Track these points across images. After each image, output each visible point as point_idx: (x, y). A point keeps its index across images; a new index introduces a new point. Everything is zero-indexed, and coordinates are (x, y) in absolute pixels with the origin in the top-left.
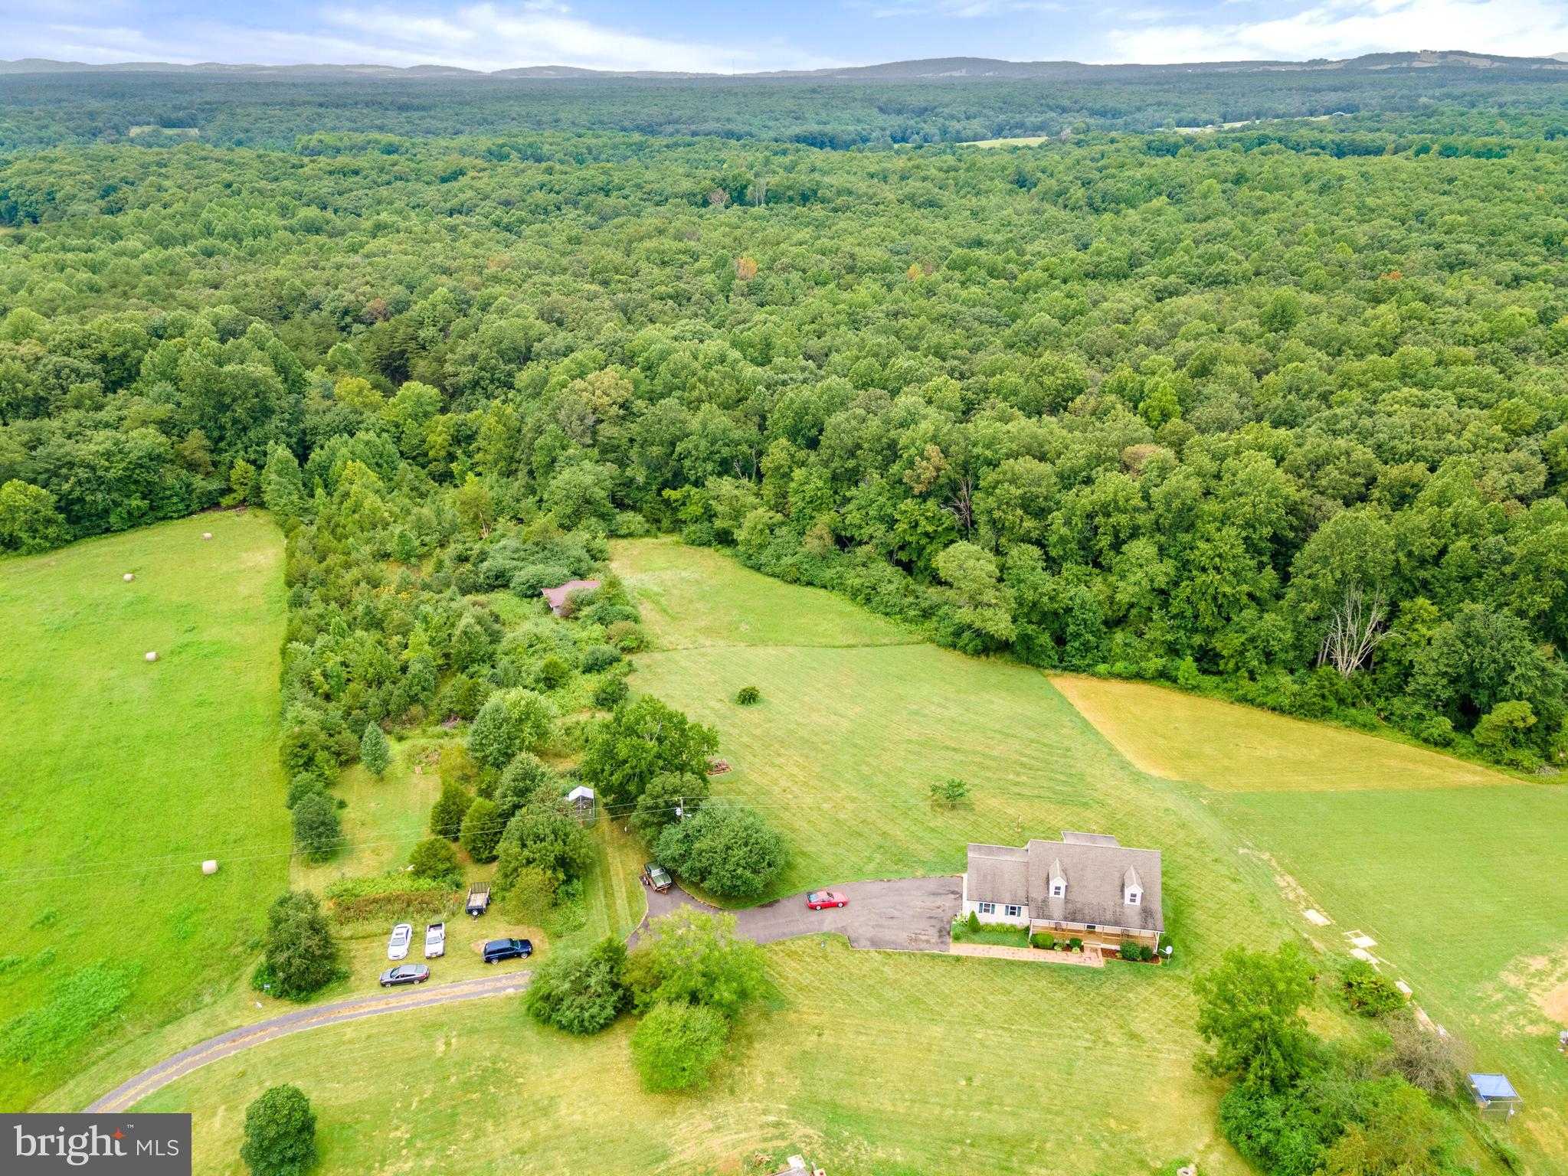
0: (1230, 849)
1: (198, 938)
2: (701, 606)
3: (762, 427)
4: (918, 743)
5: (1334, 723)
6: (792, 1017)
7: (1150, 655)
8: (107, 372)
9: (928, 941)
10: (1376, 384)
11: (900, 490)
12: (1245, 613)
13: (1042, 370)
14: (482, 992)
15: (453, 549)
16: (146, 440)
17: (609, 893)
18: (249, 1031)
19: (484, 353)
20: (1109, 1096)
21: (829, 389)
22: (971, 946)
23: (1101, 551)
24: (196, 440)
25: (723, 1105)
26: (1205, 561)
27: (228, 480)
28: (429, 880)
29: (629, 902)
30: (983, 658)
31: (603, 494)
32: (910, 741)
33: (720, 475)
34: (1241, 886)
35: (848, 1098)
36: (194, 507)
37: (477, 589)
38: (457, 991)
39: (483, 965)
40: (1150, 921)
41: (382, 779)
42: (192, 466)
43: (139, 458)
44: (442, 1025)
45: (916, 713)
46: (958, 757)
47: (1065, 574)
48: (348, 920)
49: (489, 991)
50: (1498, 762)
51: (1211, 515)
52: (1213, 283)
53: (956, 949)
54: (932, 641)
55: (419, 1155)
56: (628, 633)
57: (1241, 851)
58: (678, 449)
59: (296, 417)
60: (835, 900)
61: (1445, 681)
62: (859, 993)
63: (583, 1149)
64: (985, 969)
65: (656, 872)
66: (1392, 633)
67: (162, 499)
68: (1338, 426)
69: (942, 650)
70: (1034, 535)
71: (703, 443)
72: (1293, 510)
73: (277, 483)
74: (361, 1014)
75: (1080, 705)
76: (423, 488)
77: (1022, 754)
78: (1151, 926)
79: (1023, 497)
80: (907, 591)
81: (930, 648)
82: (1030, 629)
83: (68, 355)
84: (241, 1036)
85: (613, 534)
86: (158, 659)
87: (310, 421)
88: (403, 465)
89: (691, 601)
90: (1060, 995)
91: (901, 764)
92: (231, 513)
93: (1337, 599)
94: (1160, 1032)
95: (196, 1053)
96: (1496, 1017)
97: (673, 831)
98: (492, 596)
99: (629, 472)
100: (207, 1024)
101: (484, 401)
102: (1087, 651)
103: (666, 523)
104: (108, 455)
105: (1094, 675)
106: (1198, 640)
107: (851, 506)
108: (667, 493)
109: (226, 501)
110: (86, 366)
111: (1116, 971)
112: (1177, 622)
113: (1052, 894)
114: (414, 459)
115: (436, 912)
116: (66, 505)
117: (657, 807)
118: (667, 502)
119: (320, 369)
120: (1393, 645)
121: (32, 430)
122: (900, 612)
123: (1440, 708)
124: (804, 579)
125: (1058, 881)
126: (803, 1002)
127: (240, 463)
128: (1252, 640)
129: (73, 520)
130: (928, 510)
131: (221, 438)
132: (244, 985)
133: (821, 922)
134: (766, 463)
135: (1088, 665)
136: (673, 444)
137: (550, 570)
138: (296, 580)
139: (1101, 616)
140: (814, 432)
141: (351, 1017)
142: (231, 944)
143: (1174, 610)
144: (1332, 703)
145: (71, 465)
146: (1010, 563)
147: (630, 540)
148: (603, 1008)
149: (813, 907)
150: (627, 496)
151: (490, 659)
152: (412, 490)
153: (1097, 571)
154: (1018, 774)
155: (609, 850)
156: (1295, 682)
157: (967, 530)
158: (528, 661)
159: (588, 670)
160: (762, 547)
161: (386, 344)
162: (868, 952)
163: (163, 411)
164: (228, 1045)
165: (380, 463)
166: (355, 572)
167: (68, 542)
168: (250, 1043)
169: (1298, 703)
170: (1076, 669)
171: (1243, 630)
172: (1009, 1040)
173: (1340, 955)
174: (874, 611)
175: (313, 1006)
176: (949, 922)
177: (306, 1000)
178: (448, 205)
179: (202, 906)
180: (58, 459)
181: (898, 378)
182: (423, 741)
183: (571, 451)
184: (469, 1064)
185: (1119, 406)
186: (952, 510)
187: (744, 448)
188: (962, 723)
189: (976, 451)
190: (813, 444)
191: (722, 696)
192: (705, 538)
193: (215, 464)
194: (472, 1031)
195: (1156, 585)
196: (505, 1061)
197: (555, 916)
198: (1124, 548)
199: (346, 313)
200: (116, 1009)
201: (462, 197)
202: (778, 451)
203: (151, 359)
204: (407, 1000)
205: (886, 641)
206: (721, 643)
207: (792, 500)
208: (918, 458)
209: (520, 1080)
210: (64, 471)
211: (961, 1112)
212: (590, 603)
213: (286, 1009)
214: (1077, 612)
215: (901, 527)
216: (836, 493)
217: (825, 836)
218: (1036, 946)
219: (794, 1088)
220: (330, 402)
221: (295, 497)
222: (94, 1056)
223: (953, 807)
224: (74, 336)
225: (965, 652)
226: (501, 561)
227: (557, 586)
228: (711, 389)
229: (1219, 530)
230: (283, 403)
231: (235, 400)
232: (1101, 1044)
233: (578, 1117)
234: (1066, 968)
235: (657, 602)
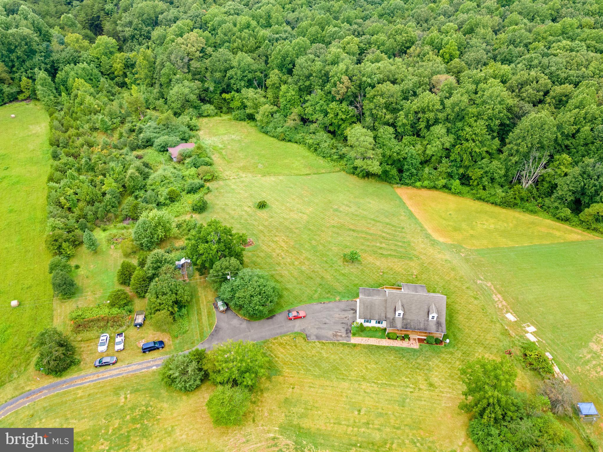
0: (474, 280)
1: (10, 341)
2: (240, 154)
3: (266, 62)
4: (337, 227)
6: (281, 379)
7: (440, 178)
9: (341, 336)
10: (550, 38)
11: (330, 97)
12: (484, 160)
13: (396, 32)
14: (142, 369)
15: (127, 126)
17: (199, 314)
18: (34, 393)
19: (135, 21)
20: (420, 418)
21: (298, 43)
22: (360, 338)
23: (420, 129)
25: (249, 428)
26: (468, 136)
27: (20, 86)
28: (117, 309)
29: (208, 317)
30: (366, 179)
32: (334, 227)
33: (248, 87)
34: (478, 301)
35: (306, 423)
36: (6, 100)
37: (138, 147)
38: (130, 368)
39: (142, 354)
40: (440, 328)
41: (96, 252)
42: (2, 81)
44: (123, 388)
45: (336, 210)
46: (355, 234)
47: (404, 141)
48: (79, 332)
49: (144, 368)
50: (588, 228)
51: (472, 113)
53: (354, 340)
54: (344, 170)
56: (207, 173)
57: (478, 282)
58: (228, 75)
59: (48, 53)
60: (300, 316)
62: (311, 365)
64: (366, 350)
65: (220, 303)
66: (549, 170)
68: (532, 63)
69: (348, 175)
70: (391, 121)
72: (509, 110)
73: (42, 90)
74: (85, 383)
75: (408, 203)
76: (114, 91)
77: (383, 232)
78: (440, 330)
79: (386, 103)
80: (333, 147)
81: (343, 173)
82: (388, 168)
84: (31, 394)
85: (200, 115)
87: (55, 56)
88: (102, 79)
89: (236, 152)
90: (400, 363)
91: (329, 239)
92: (24, 103)
93: (526, 156)
94: (443, 382)
95: (11, 404)
96: (588, 367)
97: (226, 286)
99: (206, 85)
100: (16, 389)
101: (137, 47)
102: (412, 176)
103: (224, 109)
105: (415, 187)
106: (461, 171)
107: (307, 104)
108: (224, 95)
109: (20, 97)
111: (424, 350)
113: (397, 315)
114: (108, 75)
115: (121, 326)
117: (219, 275)
118: (225, 99)
119: (57, 28)
120: (549, 175)
122: (330, 156)
123: (566, 204)
125: (400, 311)
126: (286, 371)
127: (24, 78)
128: (486, 173)
130: (343, 108)
131: (13, 66)
132: (32, 368)
133: (294, 326)
134: (268, 82)
135: (412, 183)
136: (226, 71)
137: (171, 139)
138: (55, 143)
139: (419, 160)
140: (291, 66)
141: (81, 384)
142: (26, 345)
143: (452, 159)
144: (518, 201)
146: (379, 135)
147: (208, 118)
148: (195, 380)
149: (291, 319)
150: (206, 96)
151: (144, 188)
152: (108, 92)
153: (419, 139)
154: (381, 243)
155: (199, 289)
156: (503, 192)
157: (359, 118)
158: (161, 189)
159: (189, 192)
160: (268, 123)
161: (90, 12)
162: (315, 342)
164: (25, 400)
165: (90, 79)
166: (81, 140)
168: (35, 399)
169: (503, 201)
172: (377, 389)
173: (521, 337)
174: (318, 155)
175: (63, 379)
176: (351, 326)
177: (61, 376)
179: (12, 325)
181: (330, 36)
182: (114, 231)
183: (178, 76)
184: (135, 409)
185: (431, 53)
186: (353, 108)
187: (258, 74)
188: (357, 216)
189: (364, 79)
190: (290, 72)
191: (250, 204)
192: (243, 117)
193: (12, 79)
194: (137, 390)
195: (445, 147)
196: (151, 406)
197: (175, 327)
198: (432, 128)
202: (274, 76)
204: (107, 374)
205: (323, 171)
206: (250, 175)
207: (281, 100)
208: (338, 82)
209: (159, 417)
211: (356, 429)
212: (190, 156)
213: (52, 380)
214: (409, 159)
215: (331, 115)
216: (301, 97)
217: (296, 279)
218: (389, 338)
219: (282, 419)
220: (63, 46)
221: (52, 97)
223: (353, 262)
225: (358, 176)
226: (148, 133)
227: (174, 146)
228: (244, 42)
229: (476, 121)
230: (40, 47)
231: (16, 47)
232: (417, 390)
233: (184, 436)
234: (403, 349)
235: (221, 153)
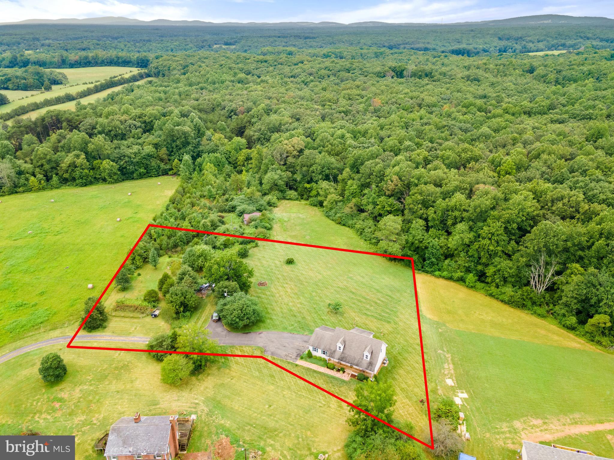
1: (75, 307)
2: (298, 228)
4: (341, 288)
5: (526, 312)
6: (227, 371)
7: (458, 271)
8: (146, 127)
9: (291, 357)
13: (464, 150)
15: (225, 197)
16: (149, 149)
17: (198, 319)
19: (263, 128)
20: (315, 424)
21: (372, 151)
22: (305, 362)
23: (448, 226)
24: (163, 151)
25: (185, 393)
26: (485, 235)
27: (172, 165)
28: (147, 303)
29: (203, 323)
31: (283, 183)
32: (339, 287)
33: (324, 180)
35: (225, 402)
36: (160, 173)
37: (224, 211)
38: (133, 339)
40: (370, 367)
41: (156, 269)
42: (162, 160)
43: (145, 155)
45: (350, 278)
47: (431, 233)
48: (116, 310)
49: (141, 341)
50: (593, 341)
52: (583, 119)
53: (299, 362)
55: (90, 385)
56: (261, 233)
57: (439, 351)
58: (311, 169)
59: (198, 145)
61: (575, 301)
63: (135, 396)
64: (304, 371)
65: (215, 315)
66: (561, 277)
67: (150, 170)
68: (578, 185)
70: (424, 216)
71: (319, 168)
77: (379, 299)
79: (423, 200)
82: (409, 253)
83: (135, 120)
85: (284, 198)
86: (120, 221)
87: (201, 148)
88: (227, 166)
89: (295, 226)
91: (329, 294)
92: (171, 177)
96: (498, 437)
97: (222, 301)
98: (230, 214)
99: (295, 176)
100: (61, 333)
101: (260, 146)
102: (432, 265)
103: (305, 196)
104: (135, 154)
105: (433, 275)
106: (480, 267)
107: (365, 197)
108: (306, 185)
109: (170, 173)
110: (139, 124)
111: (352, 383)
112: (471, 259)
113: (338, 349)
114: (233, 164)
115: (143, 313)
116: (121, 169)
117: (219, 292)
118: (306, 189)
119: (211, 130)
121: (118, 144)
122: (369, 240)
123: (573, 313)
124: (342, 223)
125: (339, 344)
126: (234, 367)
127: (176, 160)
128: (499, 270)
129: (123, 174)
130: (390, 202)
131: (172, 151)
132: (77, 324)
134: (340, 178)
135: (432, 271)
136: (310, 166)
137: (249, 208)
138: (173, 201)
139: (441, 251)
141: (98, 340)
142: (82, 311)
143: (470, 254)
145: (124, 156)
146: (412, 226)
147: (290, 201)
150: (294, 185)
152: (227, 175)
153: (446, 234)
154: (371, 306)
155: (208, 305)
156: (513, 291)
159: (241, 243)
160: (331, 209)
161: (240, 123)
163: (156, 140)
164: (63, 340)
165: (218, 165)
166: (189, 201)
167: (121, 181)
169: (512, 300)
170: (427, 272)
171: (496, 266)
172: (294, 397)
173: (448, 398)
174: (362, 238)
175: (91, 334)
176: (303, 352)
177: (90, 332)
178: (291, 74)
179: (81, 298)
180: (122, 154)
182: (176, 259)
183: (274, 166)
184: (121, 362)
185: (488, 168)
186: (399, 202)
187: (335, 171)
188: (365, 284)
189: (412, 180)
191: (282, 259)
192: (316, 203)
193: (169, 160)
195: (464, 242)
196: (131, 363)
197: (176, 322)
198: (457, 226)
199: (232, 111)
200: (41, 323)
201: (296, 71)
202: (346, 173)
203: (157, 123)
207: (346, 192)
208: (389, 181)
209: (132, 370)
210: (122, 158)
211: (259, 416)
212: (255, 221)
214: (430, 249)
215: (379, 207)
216: (362, 191)
217: (283, 314)
218: (327, 368)
219: (211, 394)
220: (209, 142)
221: (187, 173)
222: (28, 335)
223: (336, 313)
224: (137, 114)
226: (236, 202)
227: (249, 213)
228: (333, 147)
229: (494, 223)
230: (194, 141)
231: (178, 138)
232: (326, 406)
233: (140, 386)
234: (334, 378)
235: (282, 224)
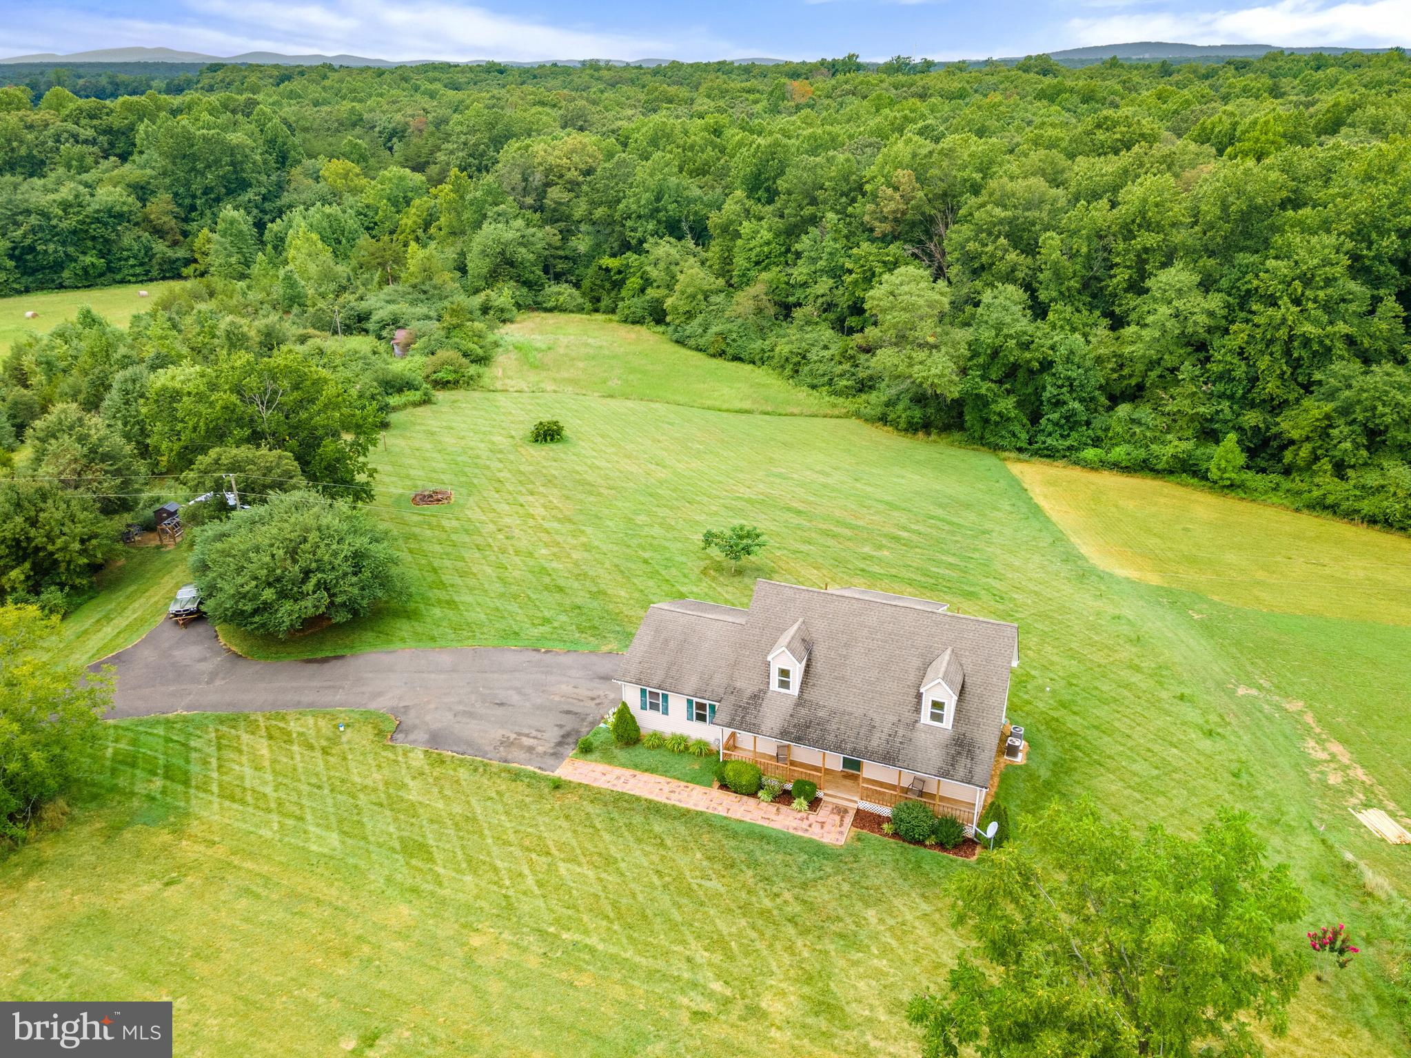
0: (1218, 685)
8: (110, 142)
9: (529, 750)
12: (1337, 366)
16: (112, 196)
17: (106, 619)
24: (161, 206)
26: (1275, 287)
27: (192, 249)
29: (121, 632)
33: (662, 236)
40: (963, 762)
42: (159, 232)
43: (98, 211)
47: (1053, 319)
53: (573, 769)
54: (859, 415)
56: (444, 363)
57: (1241, 691)
59: (275, 194)
64: (596, 811)
67: (120, 259)
69: (869, 426)
70: (1020, 273)
71: (646, 199)
77: (903, 528)
79: (1010, 222)
81: (853, 422)
82: (986, 388)
83: (76, 123)
85: (534, 305)
87: (286, 199)
89: (572, 359)
104: (66, 206)
105: (1076, 462)
106: (1252, 418)
107: (801, 262)
108: (606, 261)
109: (187, 271)
110: (88, 134)
111: (866, 857)
112: (1220, 387)
113: (774, 685)
116: (19, 254)
122: (829, 383)
124: (730, 351)
127: (204, 232)
128: (1345, 411)
129: (27, 269)
130: (887, 255)
134: (714, 219)
136: (619, 203)
139: (1098, 377)
143: (1215, 368)
145: (28, 212)
162: (408, 752)
163: (140, 176)
167: (19, 292)
170: (1050, 454)
174: (799, 383)
180: (17, 206)
183: (502, 207)
186: (921, 254)
189: (961, 175)
192: (639, 314)
193: (185, 234)
195: (1189, 329)
198: (1149, 283)
199: (394, 133)
203: (145, 130)
205: (795, 411)
207: (737, 261)
208: (882, 187)
210: (20, 218)
215: (851, 278)
216: (788, 249)
218: (724, 786)
220: (312, 183)
221: (234, 260)
223: (739, 572)
226: (372, 302)
230: (264, 178)
235: (527, 355)
